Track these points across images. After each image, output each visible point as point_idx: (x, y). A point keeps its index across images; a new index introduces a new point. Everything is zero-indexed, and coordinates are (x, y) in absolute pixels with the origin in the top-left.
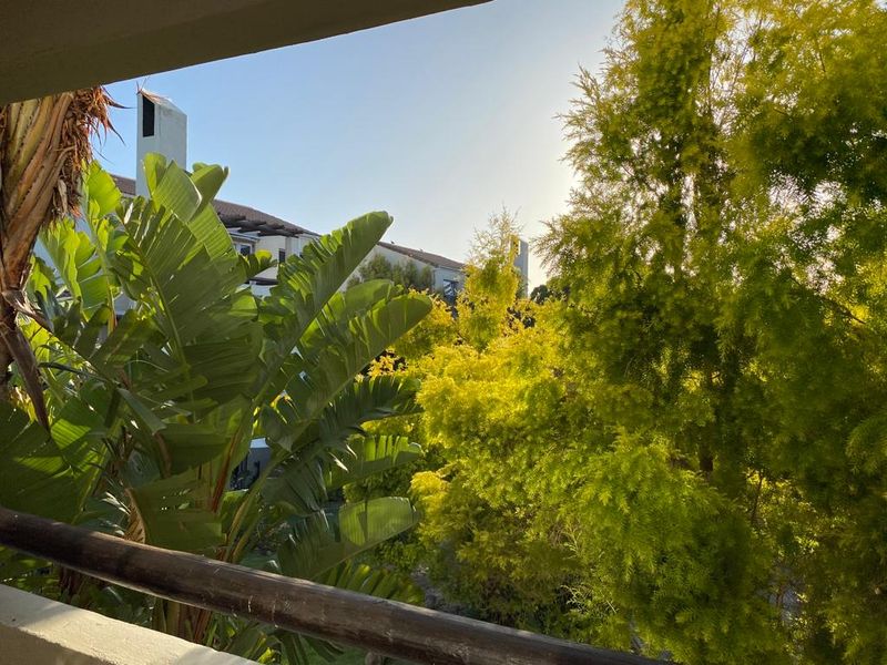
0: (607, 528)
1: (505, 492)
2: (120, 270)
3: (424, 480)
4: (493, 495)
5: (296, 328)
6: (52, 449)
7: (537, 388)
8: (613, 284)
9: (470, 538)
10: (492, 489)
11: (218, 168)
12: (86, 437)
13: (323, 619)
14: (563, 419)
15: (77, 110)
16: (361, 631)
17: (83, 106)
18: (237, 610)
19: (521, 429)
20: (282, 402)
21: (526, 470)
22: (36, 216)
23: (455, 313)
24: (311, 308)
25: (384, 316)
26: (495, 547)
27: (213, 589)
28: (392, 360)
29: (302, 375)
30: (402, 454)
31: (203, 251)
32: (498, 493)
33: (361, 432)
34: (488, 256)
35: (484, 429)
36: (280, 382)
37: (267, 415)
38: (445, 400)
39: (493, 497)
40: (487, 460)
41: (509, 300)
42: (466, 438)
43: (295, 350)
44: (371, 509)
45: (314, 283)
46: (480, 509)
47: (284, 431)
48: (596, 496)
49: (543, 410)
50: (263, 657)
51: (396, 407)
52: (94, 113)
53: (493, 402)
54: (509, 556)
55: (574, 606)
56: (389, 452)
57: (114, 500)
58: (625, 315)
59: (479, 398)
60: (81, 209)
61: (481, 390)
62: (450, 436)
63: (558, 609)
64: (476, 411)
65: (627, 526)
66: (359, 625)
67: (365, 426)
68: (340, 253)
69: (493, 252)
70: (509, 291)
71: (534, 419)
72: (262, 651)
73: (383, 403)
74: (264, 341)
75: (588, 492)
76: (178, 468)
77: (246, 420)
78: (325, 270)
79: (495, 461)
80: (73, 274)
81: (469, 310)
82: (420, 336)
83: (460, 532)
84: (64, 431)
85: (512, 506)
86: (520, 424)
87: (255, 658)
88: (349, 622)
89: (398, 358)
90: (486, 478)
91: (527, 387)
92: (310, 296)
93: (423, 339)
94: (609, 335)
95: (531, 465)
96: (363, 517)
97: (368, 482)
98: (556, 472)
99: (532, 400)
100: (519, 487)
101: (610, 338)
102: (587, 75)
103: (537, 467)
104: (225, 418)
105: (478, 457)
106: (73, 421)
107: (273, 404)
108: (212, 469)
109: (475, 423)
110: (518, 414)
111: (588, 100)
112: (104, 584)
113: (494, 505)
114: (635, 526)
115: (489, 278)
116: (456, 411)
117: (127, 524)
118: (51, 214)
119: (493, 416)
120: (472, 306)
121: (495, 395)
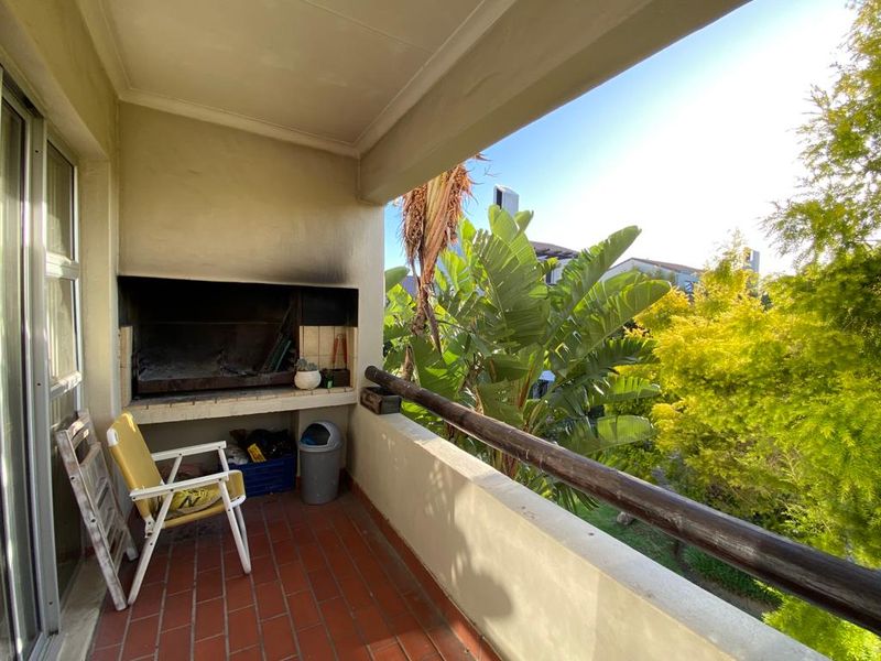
0: (825, 458)
1: (726, 422)
2: (477, 276)
3: (661, 408)
4: (717, 422)
5: (570, 303)
6: (443, 365)
7: (760, 346)
8: (840, 252)
9: (697, 452)
10: (715, 418)
11: (528, 212)
12: (457, 361)
13: (572, 473)
14: (786, 372)
15: (456, 188)
16: (598, 487)
17: (459, 186)
18: (520, 456)
19: (745, 376)
20: (561, 350)
21: (746, 408)
22: (438, 247)
23: (692, 300)
24: (580, 290)
25: (631, 295)
26: (717, 461)
27: (507, 441)
28: (642, 332)
29: (575, 333)
30: (644, 392)
31: (515, 258)
32: (720, 422)
33: (614, 371)
34: (722, 257)
35: (709, 374)
36: (561, 336)
37: (552, 356)
38: (675, 353)
39: (717, 424)
40: (711, 397)
41: (740, 288)
42: (693, 380)
43: (570, 318)
44: (619, 422)
45: (584, 275)
46: (706, 434)
47: (563, 366)
48: (817, 429)
49: (765, 364)
50: (544, 494)
51: (640, 358)
52: (463, 189)
53: (718, 356)
54: (729, 469)
55: (789, 518)
56: (635, 389)
57: (470, 393)
58: (845, 278)
59: (706, 351)
60: (457, 240)
61: (707, 346)
62: (680, 377)
63: (775, 518)
64: (701, 362)
65: (846, 458)
66: (596, 482)
67: (618, 368)
68: (601, 256)
69: (726, 254)
70: (740, 282)
71: (757, 370)
72: (544, 490)
73: (631, 354)
74: (551, 312)
75: (809, 425)
76: (499, 379)
77: (540, 358)
78: (591, 267)
79: (719, 398)
80: (456, 278)
81: (704, 297)
82: (662, 316)
83: (689, 447)
84: (449, 357)
85: (732, 433)
86: (743, 372)
87: (540, 493)
88: (589, 478)
89: (646, 330)
90: (710, 409)
91: (751, 346)
92: (580, 283)
93: (665, 317)
94: (826, 295)
95: (752, 404)
96: (614, 426)
97: (621, 408)
98: (778, 411)
99: (755, 355)
100: (740, 420)
101: (827, 297)
102: (817, 89)
103: (759, 405)
104: (527, 354)
105: (703, 394)
106: (453, 352)
107: (556, 351)
108: (519, 384)
109: (702, 370)
110: (741, 365)
111: (819, 110)
112: (468, 436)
113: (717, 430)
114: (856, 459)
115: (722, 273)
116: (686, 360)
117: (476, 405)
118: (444, 245)
119: (718, 366)
120: (706, 294)
121: (721, 350)
